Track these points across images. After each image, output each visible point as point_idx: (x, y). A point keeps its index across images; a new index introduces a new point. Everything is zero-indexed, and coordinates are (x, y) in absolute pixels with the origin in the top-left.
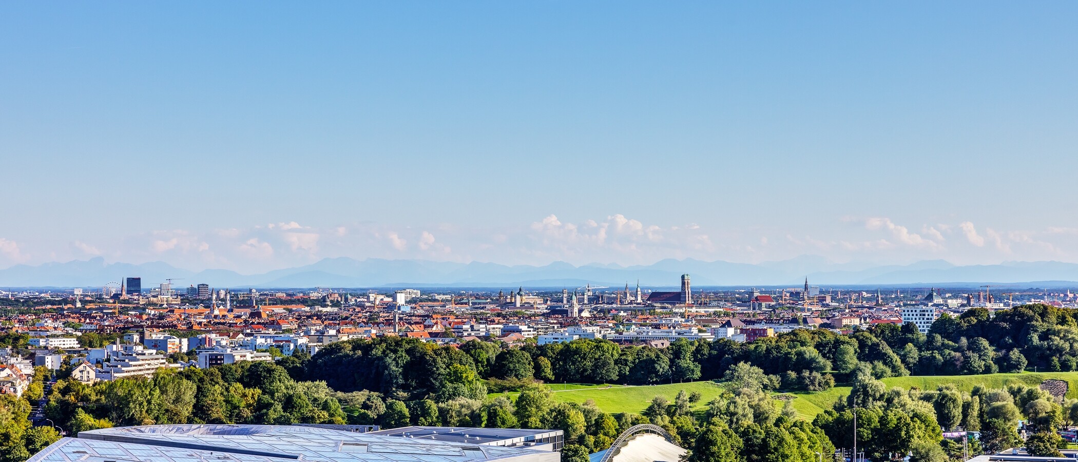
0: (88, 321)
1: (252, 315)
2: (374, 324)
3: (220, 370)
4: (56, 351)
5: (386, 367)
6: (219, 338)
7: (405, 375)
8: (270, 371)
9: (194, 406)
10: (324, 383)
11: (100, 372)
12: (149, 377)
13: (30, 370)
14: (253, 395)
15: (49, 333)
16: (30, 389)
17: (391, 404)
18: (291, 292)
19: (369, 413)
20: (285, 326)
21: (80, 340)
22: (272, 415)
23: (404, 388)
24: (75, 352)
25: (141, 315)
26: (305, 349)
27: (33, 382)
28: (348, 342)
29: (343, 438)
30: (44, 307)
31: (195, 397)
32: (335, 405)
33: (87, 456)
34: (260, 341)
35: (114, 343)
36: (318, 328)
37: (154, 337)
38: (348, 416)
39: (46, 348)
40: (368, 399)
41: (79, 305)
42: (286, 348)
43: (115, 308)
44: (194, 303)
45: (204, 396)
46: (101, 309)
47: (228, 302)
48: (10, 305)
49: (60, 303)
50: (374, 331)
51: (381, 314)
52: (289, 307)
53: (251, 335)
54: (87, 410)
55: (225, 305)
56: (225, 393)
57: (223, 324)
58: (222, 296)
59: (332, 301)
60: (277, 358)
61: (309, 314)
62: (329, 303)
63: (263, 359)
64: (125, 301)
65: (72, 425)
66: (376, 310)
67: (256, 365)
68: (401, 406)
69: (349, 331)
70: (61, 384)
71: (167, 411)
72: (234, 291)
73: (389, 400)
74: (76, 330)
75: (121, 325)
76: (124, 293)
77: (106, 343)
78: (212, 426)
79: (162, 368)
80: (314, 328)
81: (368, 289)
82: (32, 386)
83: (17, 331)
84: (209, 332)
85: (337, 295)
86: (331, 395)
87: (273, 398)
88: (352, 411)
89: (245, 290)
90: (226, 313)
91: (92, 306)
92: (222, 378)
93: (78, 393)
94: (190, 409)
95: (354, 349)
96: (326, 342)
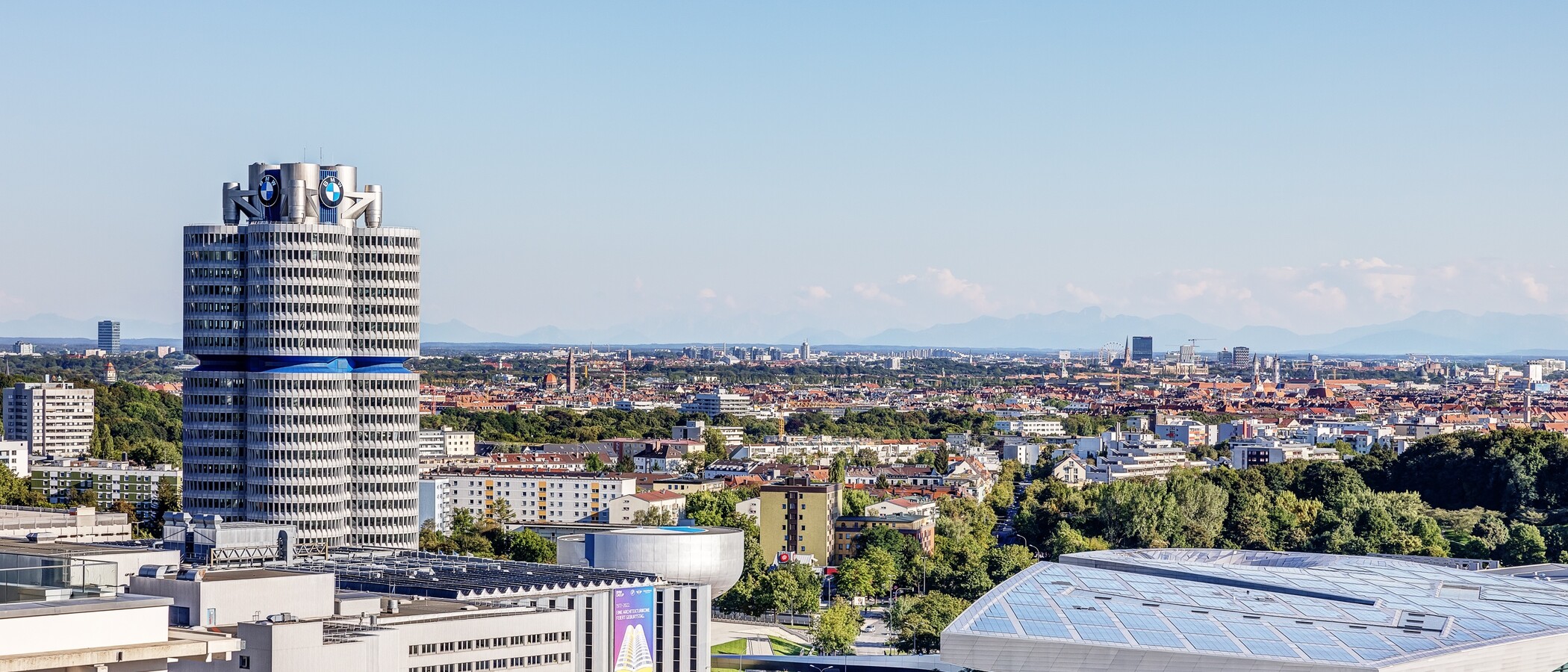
0: (1077, 397)
1: (1312, 393)
2: (1493, 409)
3: (1262, 472)
4: (1032, 439)
5: (1511, 474)
6: (1263, 426)
7: (1540, 486)
8: (1336, 476)
9: (1225, 523)
10: (1416, 495)
11: (1092, 470)
12: (1162, 479)
13: (995, 465)
14: (1310, 509)
15: (1023, 414)
16: (995, 492)
17: (1518, 530)
18: (1368, 361)
19: (1484, 541)
20: (1360, 410)
21: (1066, 425)
22: (1337, 539)
23: (1539, 505)
24: (1058, 441)
25: (1152, 389)
26: (1389, 444)
27: (1000, 481)
28: (1454, 435)
29: (1443, 577)
30: (1017, 377)
31: (1227, 509)
32: (1431, 528)
33: (1072, 588)
34: (1322, 431)
35: (1113, 429)
36: (1409, 414)
37: (1170, 421)
38: (1452, 545)
39: (1018, 434)
40: (1483, 521)
41: (1065, 374)
42: (1361, 442)
43: (1115, 380)
44: (1228, 374)
45: (1240, 509)
46: (1096, 381)
47: (1277, 374)
48: (971, 373)
49: (1039, 371)
50: (1493, 421)
51: (1505, 395)
52: (1367, 382)
53: (1310, 422)
54: (1074, 524)
55: (1273, 378)
56: (1270, 506)
57: (1270, 405)
58: (1269, 365)
59: (1430, 375)
60: (1348, 456)
61: (1397, 393)
62: (1426, 378)
63: (1327, 457)
64: (1129, 370)
65: (1052, 544)
66: (1498, 388)
67: (1315, 467)
68: (1532, 533)
69: (1456, 419)
70: (1038, 485)
71: (1185, 528)
72: (1285, 357)
73: (1515, 524)
74: (1060, 410)
75: (1124, 404)
76: (1128, 358)
77: (1101, 429)
78: (1250, 553)
79: (1179, 467)
80: (1403, 414)
81: (1486, 358)
82: (998, 488)
83: (979, 410)
84: (1249, 416)
85: (1438, 366)
86: (1427, 514)
87: (1339, 514)
88: (1458, 538)
89: (1303, 357)
90: (1273, 390)
91: (1083, 376)
92: (1266, 484)
93: (1060, 500)
94: (1219, 527)
95: (1463, 446)
96: (1421, 435)
